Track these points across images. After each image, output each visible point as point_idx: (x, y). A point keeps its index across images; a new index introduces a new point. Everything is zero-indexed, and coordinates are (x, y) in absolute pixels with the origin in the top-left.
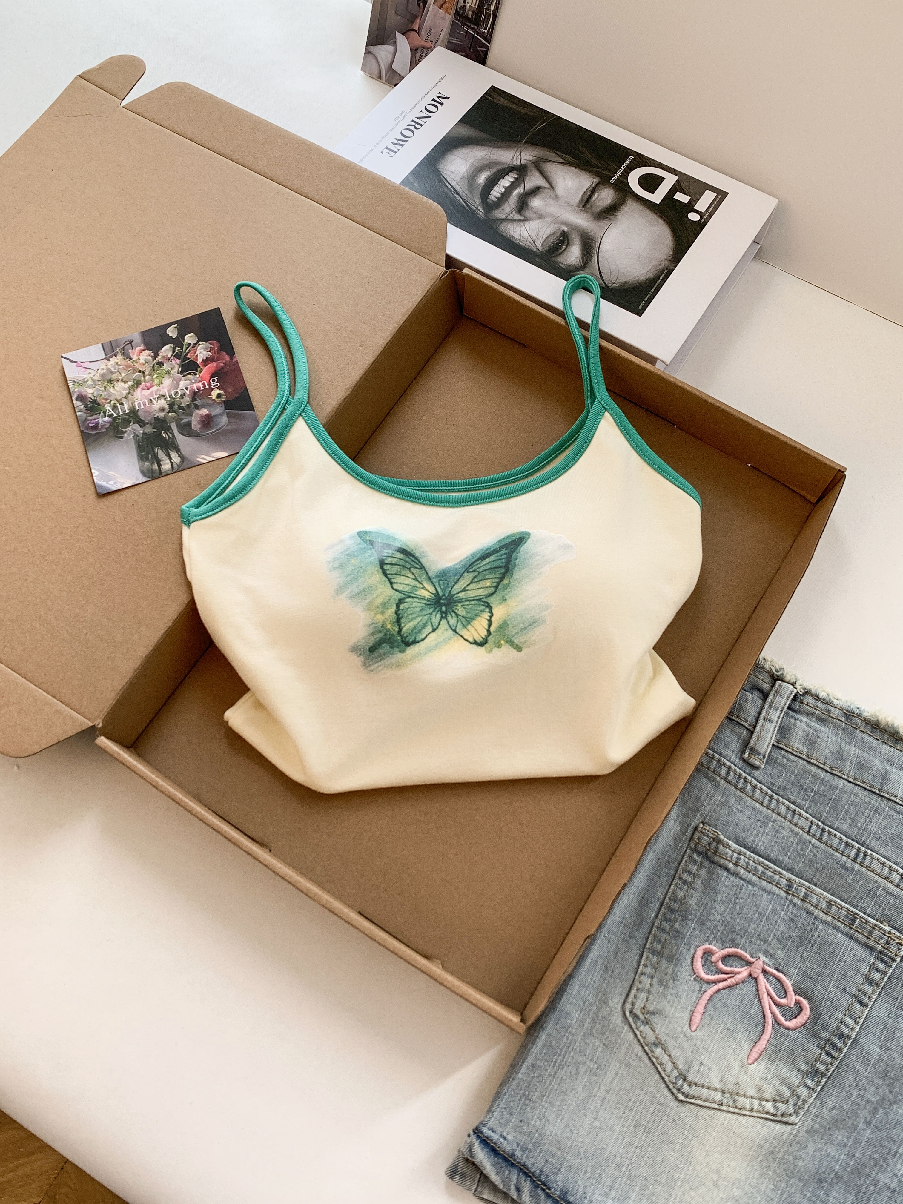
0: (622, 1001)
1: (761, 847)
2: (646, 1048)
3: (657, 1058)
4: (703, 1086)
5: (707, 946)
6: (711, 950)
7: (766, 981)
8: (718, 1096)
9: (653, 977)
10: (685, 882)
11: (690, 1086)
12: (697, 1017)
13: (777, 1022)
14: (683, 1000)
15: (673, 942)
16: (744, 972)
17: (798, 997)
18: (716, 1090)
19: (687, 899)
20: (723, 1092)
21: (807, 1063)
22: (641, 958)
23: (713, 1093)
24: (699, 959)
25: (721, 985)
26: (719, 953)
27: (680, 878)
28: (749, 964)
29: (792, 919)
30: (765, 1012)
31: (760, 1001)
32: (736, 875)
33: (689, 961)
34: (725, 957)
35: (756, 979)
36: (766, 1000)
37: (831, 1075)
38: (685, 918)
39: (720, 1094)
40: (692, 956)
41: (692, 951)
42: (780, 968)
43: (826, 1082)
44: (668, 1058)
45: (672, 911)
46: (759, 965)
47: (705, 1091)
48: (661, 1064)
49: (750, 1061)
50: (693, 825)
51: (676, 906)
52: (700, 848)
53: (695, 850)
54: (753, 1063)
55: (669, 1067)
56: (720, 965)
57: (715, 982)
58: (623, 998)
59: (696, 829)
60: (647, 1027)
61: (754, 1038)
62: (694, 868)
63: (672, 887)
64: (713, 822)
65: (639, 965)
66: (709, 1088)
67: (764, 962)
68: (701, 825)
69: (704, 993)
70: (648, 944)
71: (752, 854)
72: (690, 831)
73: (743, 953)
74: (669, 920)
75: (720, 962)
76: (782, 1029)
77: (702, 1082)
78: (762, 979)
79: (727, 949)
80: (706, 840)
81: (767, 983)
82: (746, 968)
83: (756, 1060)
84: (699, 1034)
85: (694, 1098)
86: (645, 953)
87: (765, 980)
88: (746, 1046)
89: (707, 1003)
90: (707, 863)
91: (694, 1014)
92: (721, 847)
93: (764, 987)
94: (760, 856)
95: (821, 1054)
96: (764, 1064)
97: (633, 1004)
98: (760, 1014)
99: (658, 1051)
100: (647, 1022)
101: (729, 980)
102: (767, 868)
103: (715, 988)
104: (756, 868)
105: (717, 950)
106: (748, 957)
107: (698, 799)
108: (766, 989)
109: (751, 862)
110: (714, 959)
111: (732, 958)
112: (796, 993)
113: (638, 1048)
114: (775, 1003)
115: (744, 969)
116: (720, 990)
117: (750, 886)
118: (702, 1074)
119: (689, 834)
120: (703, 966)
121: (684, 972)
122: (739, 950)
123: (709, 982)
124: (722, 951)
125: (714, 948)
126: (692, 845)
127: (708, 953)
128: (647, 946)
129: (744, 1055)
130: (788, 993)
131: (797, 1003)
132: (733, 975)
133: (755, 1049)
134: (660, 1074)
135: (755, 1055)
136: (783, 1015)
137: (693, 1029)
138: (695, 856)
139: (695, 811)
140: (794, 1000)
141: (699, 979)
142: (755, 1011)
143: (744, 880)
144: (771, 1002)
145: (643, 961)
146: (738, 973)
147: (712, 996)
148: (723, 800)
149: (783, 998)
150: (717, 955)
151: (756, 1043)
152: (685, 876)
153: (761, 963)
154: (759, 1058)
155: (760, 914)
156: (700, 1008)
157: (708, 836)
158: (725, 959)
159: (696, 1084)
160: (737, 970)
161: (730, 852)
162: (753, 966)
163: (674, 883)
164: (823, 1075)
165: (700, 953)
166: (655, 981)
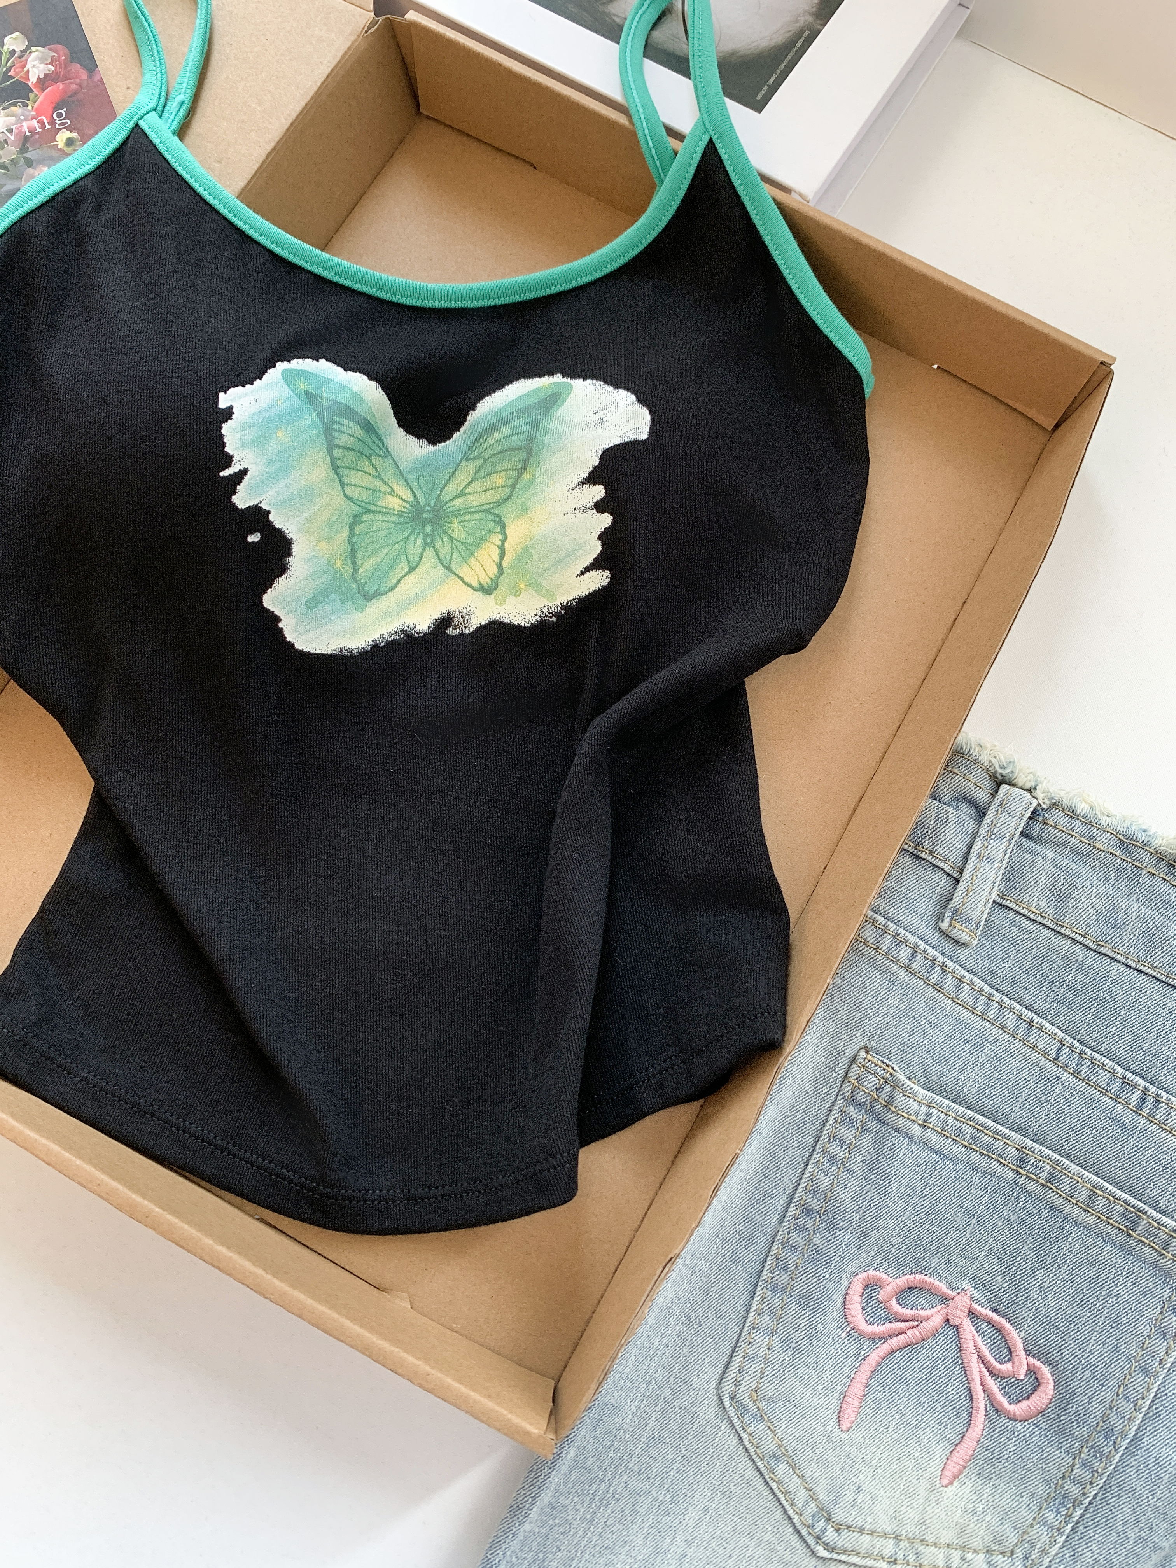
0: (717, 1376)
1: (970, 1090)
2: (759, 1464)
3: (779, 1483)
4: (861, 1531)
5: (872, 1272)
6: (879, 1279)
7: (974, 1331)
8: (888, 1547)
9: (773, 1332)
10: (832, 1159)
11: (838, 1530)
12: (853, 1402)
13: (994, 1406)
14: (827, 1375)
15: (810, 1269)
16: (935, 1316)
17: (1032, 1360)
18: (885, 1535)
19: (837, 1190)
20: (897, 1538)
21: (1047, 1482)
22: (753, 1298)
23: (879, 1543)
24: (857, 1298)
25: (895, 1342)
26: (893, 1283)
27: (824, 1152)
28: (945, 1300)
29: (1023, 1220)
30: (972, 1389)
31: (964, 1370)
32: (924, 1143)
33: (840, 1301)
34: (903, 1291)
35: (957, 1327)
36: (976, 1368)
37: (1090, 1503)
38: (832, 1226)
39: (892, 1542)
40: (844, 1292)
41: (844, 1282)
42: (1002, 1308)
43: (1082, 1516)
44: (799, 1481)
45: (809, 1212)
46: (962, 1302)
47: (866, 1539)
48: (786, 1493)
49: (945, 1481)
50: (849, 1053)
51: (815, 1204)
52: (861, 1097)
53: (852, 1100)
54: (951, 1483)
55: (801, 1496)
56: (894, 1305)
57: (884, 1338)
58: (720, 1370)
59: (853, 1060)
60: (762, 1426)
61: (952, 1436)
62: (849, 1134)
63: (810, 1168)
64: (883, 1046)
65: (748, 1311)
66: (872, 1533)
67: (972, 1298)
68: (863, 1054)
69: (864, 1359)
70: (764, 1273)
71: (953, 1105)
72: (844, 1062)
73: (937, 1283)
74: (804, 1229)
75: (894, 1302)
76: (1004, 1420)
77: (860, 1524)
78: (968, 1329)
79: (908, 1276)
80: (871, 1081)
81: (976, 1334)
82: (939, 1307)
83: (955, 1477)
84: (857, 1435)
85: (845, 1551)
86: (759, 1288)
87: (973, 1329)
88: (939, 1452)
89: (871, 1378)
90: (873, 1125)
91: (847, 1399)
92: (899, 1097)
93: (971, 1344)
94: (969, 1107)
95: (1073, 1465)
96: (969, 1484)
97: (737, 1384)
98: (965, 1393)
99: (782, 1468)
100: (761, 1417)
101: (910, 1332)
102: (980, 1128)
103: (885, 1348)
104: (960, 1128)
105: (890, 1280)
106: (943, 1287)
107: (857, 1005)
108: (976, 1347)
109: (951, 1121)
110: (882, 1295)
111: (916, 1292)
112: (1028, 1352)
113: (745, 1463)
114: (991, 1373)
115: (935, 1309)
116: (893, 1351)
117: (950, 1164)
118: (861, 1509)
119: (840, 1070)
120: (863, 1309)
121: (831, 1319)
122: (928, 1279)
123: (875, 1339)
124: (898, 1281)
125: (885, 1276)
126: (847, 1089)
127: (871, 1286)
128: (765, 1275)
129: (935, 1468)
130: (1014, 1354)
131: (1032, 1371)
132: (917, 1323)
133: (957, 1458)
134: (785, 1511)
135: (953, 1468)
136: (1004, 1395)
137: (844, 1428)
138: (852, 1110)
139: (852, 1026)
140: (1026, 1367)
141: (855, 1333)
142: (954, 1388)
143: (937, 1152)
144: (984, 1370)
145: (755, 1304)
146: (927, 1319)
147: (879, 1364)
148: (902, 1006)
149: (1005, 1362)
150: (889, 1289)
151: (957, 1445)
152: (834, 1148)
153: (966, 1299)
154: (961, 1472)
155: (967, 1212)
156: (857, 1389)
157: (875, 1074)
158: (903, 1294)
159: (848, 1527)
160: (923, 1313)
161: (915, 1104)
162: (951, 1304)
163: (812, 1161)
164: (1076, 1503)
165: (857, 1287)
166: (776, 1339)
